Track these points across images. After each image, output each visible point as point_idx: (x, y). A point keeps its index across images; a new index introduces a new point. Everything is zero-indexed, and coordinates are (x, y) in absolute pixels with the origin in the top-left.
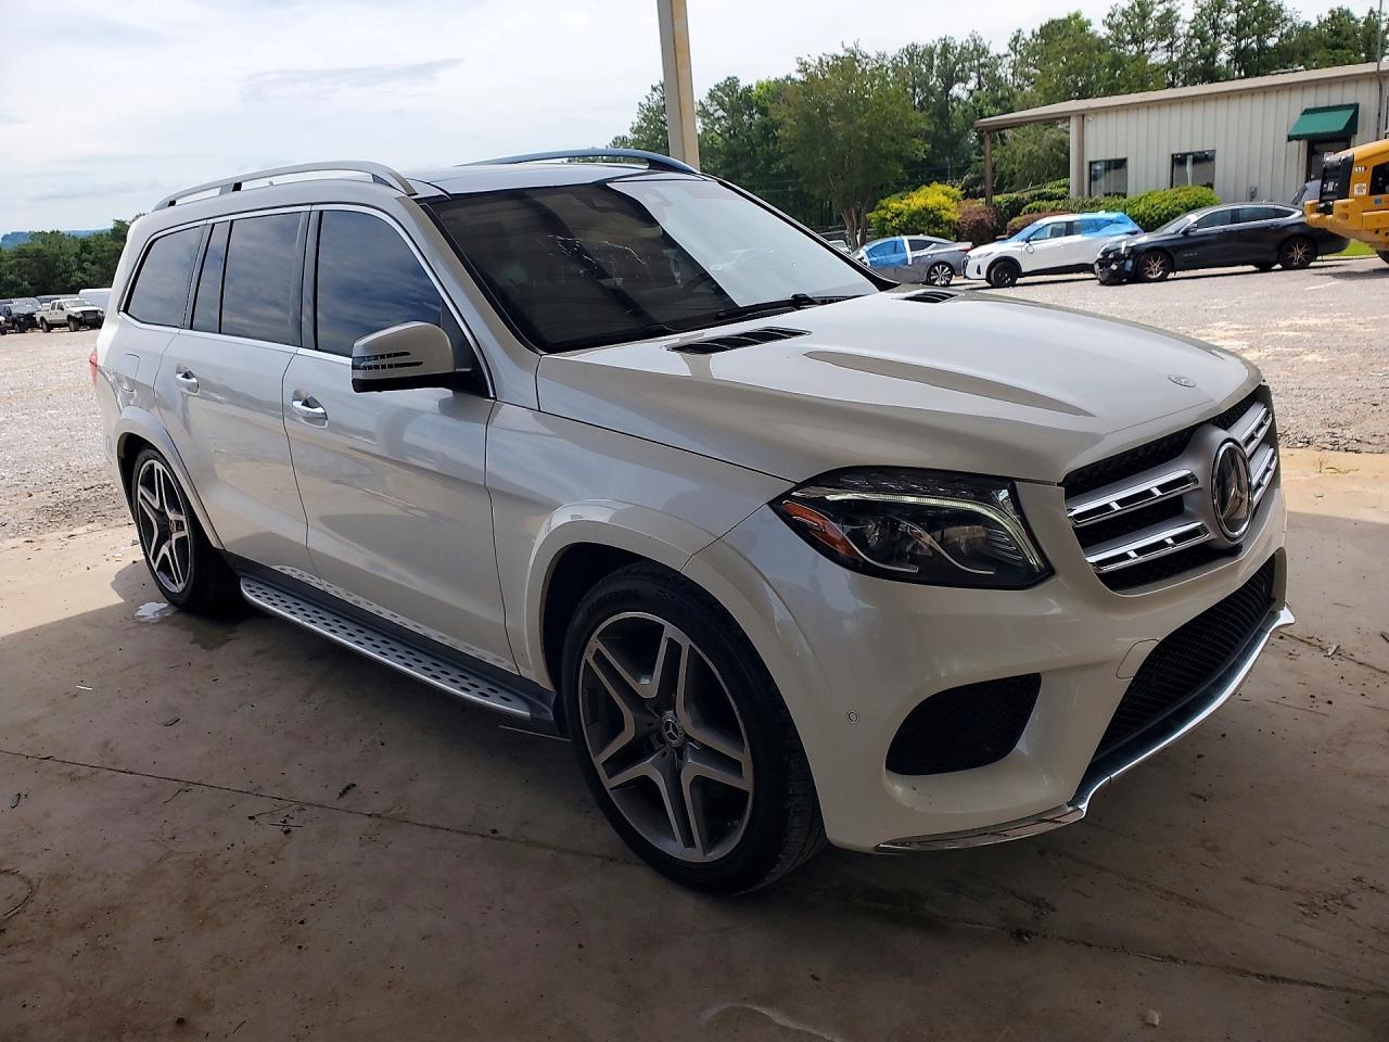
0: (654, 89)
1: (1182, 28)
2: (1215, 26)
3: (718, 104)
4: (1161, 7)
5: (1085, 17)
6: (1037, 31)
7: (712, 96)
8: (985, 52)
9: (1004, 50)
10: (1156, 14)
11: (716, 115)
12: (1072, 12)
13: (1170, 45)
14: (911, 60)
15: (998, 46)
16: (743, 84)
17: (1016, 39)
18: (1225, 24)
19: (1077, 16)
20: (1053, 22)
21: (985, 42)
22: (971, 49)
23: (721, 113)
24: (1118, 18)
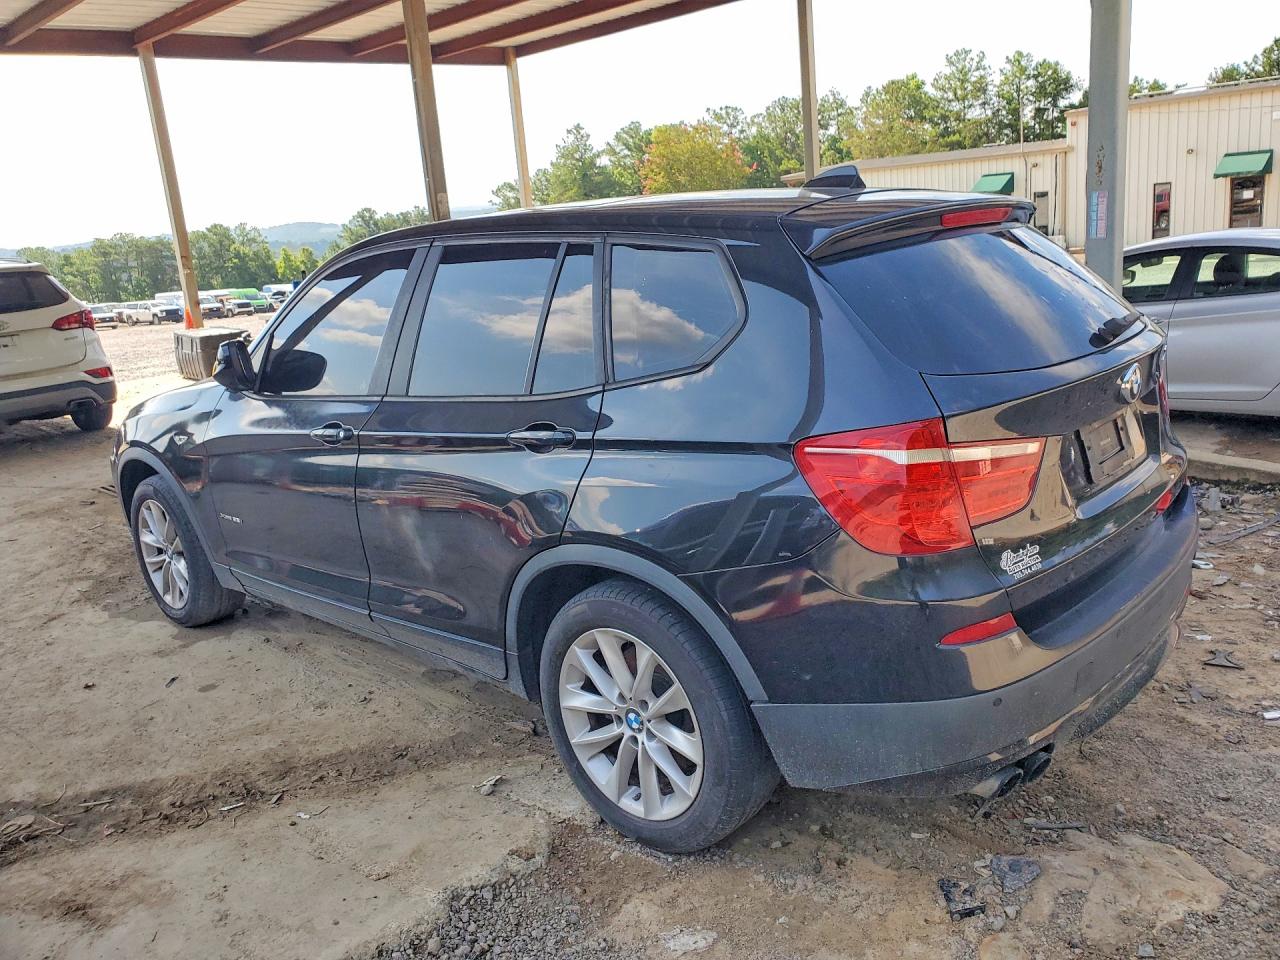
0: (569, 132)
1: (992, 90)
2: (1018, 90)
3: (625, 144)
4: (977, 74)
5: (920, 77)
6: (880, 88)
7: (618, 137)
8: (842, 104)
9: (857, 104)
10: (973, 79)
11: (622, 154)
12: (910, 74)
13: (984, 103)
14: (783, 110)
15: (853, 101)
16: (644, 128)
17: (867, 94)
18: (1027, 88)
19: (914, 77)
20: (893, 83)
21: (843, 96)
22: (831, 101)
23: (626, 152)
24: (942, 81)
